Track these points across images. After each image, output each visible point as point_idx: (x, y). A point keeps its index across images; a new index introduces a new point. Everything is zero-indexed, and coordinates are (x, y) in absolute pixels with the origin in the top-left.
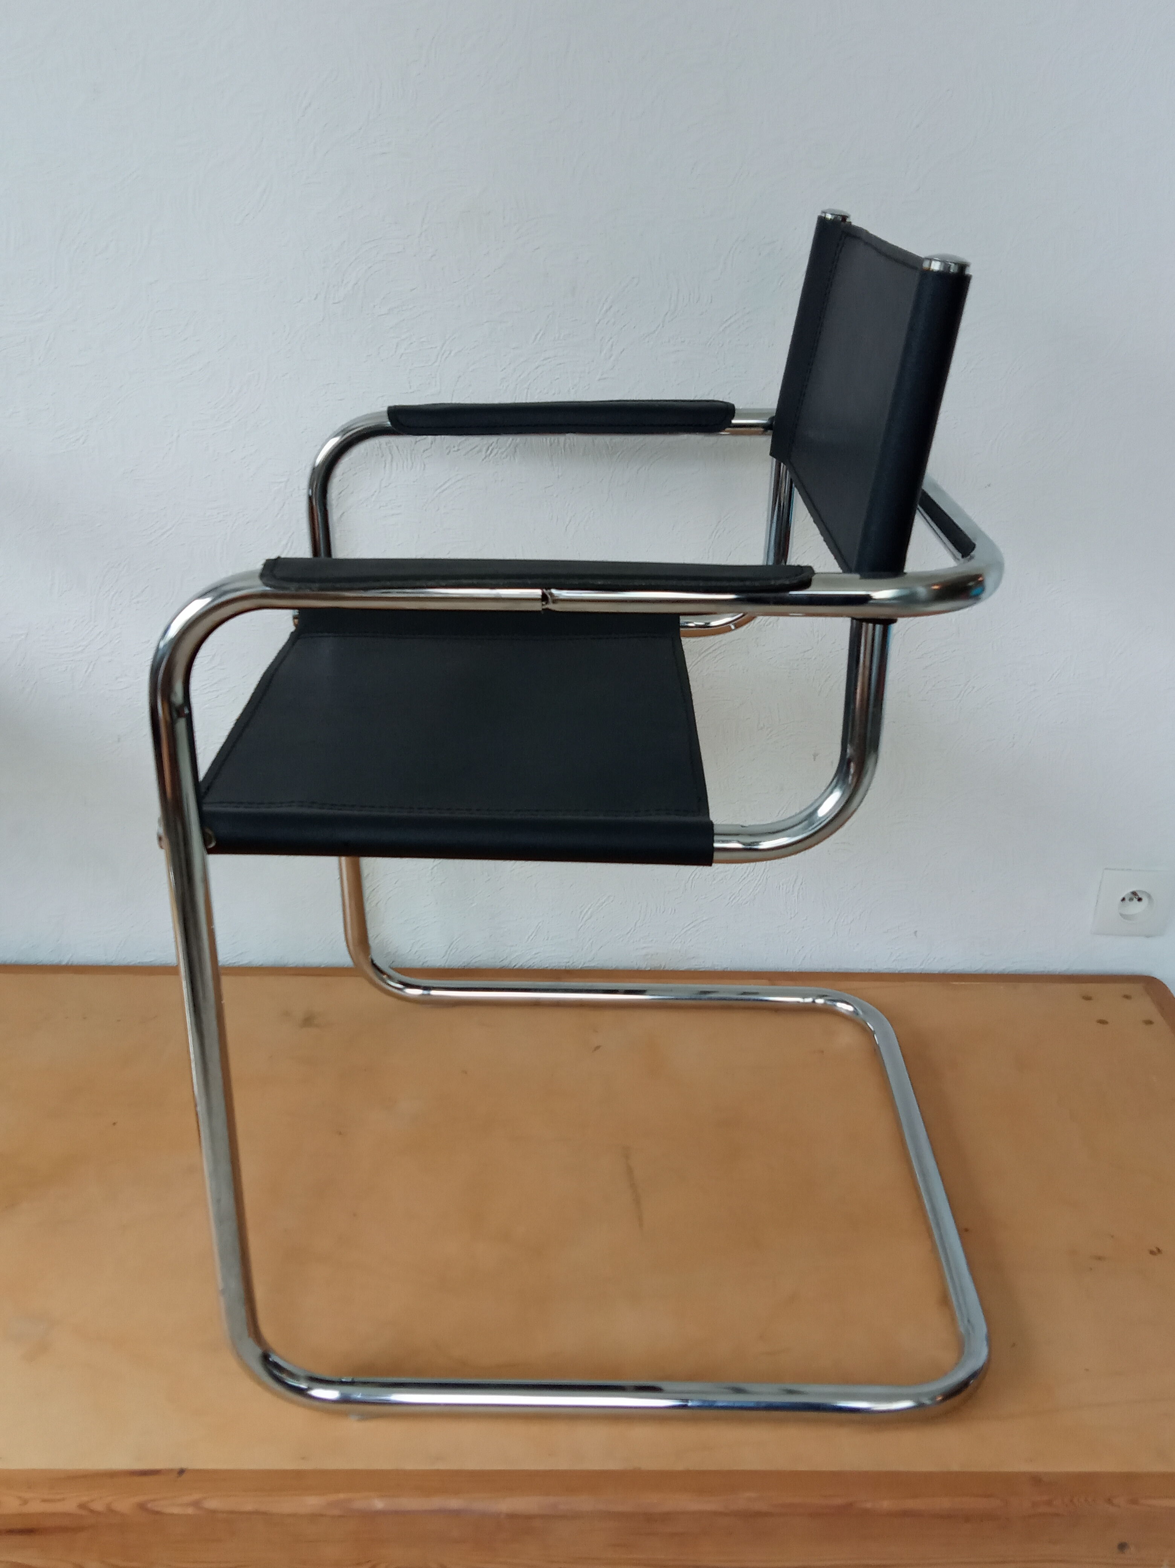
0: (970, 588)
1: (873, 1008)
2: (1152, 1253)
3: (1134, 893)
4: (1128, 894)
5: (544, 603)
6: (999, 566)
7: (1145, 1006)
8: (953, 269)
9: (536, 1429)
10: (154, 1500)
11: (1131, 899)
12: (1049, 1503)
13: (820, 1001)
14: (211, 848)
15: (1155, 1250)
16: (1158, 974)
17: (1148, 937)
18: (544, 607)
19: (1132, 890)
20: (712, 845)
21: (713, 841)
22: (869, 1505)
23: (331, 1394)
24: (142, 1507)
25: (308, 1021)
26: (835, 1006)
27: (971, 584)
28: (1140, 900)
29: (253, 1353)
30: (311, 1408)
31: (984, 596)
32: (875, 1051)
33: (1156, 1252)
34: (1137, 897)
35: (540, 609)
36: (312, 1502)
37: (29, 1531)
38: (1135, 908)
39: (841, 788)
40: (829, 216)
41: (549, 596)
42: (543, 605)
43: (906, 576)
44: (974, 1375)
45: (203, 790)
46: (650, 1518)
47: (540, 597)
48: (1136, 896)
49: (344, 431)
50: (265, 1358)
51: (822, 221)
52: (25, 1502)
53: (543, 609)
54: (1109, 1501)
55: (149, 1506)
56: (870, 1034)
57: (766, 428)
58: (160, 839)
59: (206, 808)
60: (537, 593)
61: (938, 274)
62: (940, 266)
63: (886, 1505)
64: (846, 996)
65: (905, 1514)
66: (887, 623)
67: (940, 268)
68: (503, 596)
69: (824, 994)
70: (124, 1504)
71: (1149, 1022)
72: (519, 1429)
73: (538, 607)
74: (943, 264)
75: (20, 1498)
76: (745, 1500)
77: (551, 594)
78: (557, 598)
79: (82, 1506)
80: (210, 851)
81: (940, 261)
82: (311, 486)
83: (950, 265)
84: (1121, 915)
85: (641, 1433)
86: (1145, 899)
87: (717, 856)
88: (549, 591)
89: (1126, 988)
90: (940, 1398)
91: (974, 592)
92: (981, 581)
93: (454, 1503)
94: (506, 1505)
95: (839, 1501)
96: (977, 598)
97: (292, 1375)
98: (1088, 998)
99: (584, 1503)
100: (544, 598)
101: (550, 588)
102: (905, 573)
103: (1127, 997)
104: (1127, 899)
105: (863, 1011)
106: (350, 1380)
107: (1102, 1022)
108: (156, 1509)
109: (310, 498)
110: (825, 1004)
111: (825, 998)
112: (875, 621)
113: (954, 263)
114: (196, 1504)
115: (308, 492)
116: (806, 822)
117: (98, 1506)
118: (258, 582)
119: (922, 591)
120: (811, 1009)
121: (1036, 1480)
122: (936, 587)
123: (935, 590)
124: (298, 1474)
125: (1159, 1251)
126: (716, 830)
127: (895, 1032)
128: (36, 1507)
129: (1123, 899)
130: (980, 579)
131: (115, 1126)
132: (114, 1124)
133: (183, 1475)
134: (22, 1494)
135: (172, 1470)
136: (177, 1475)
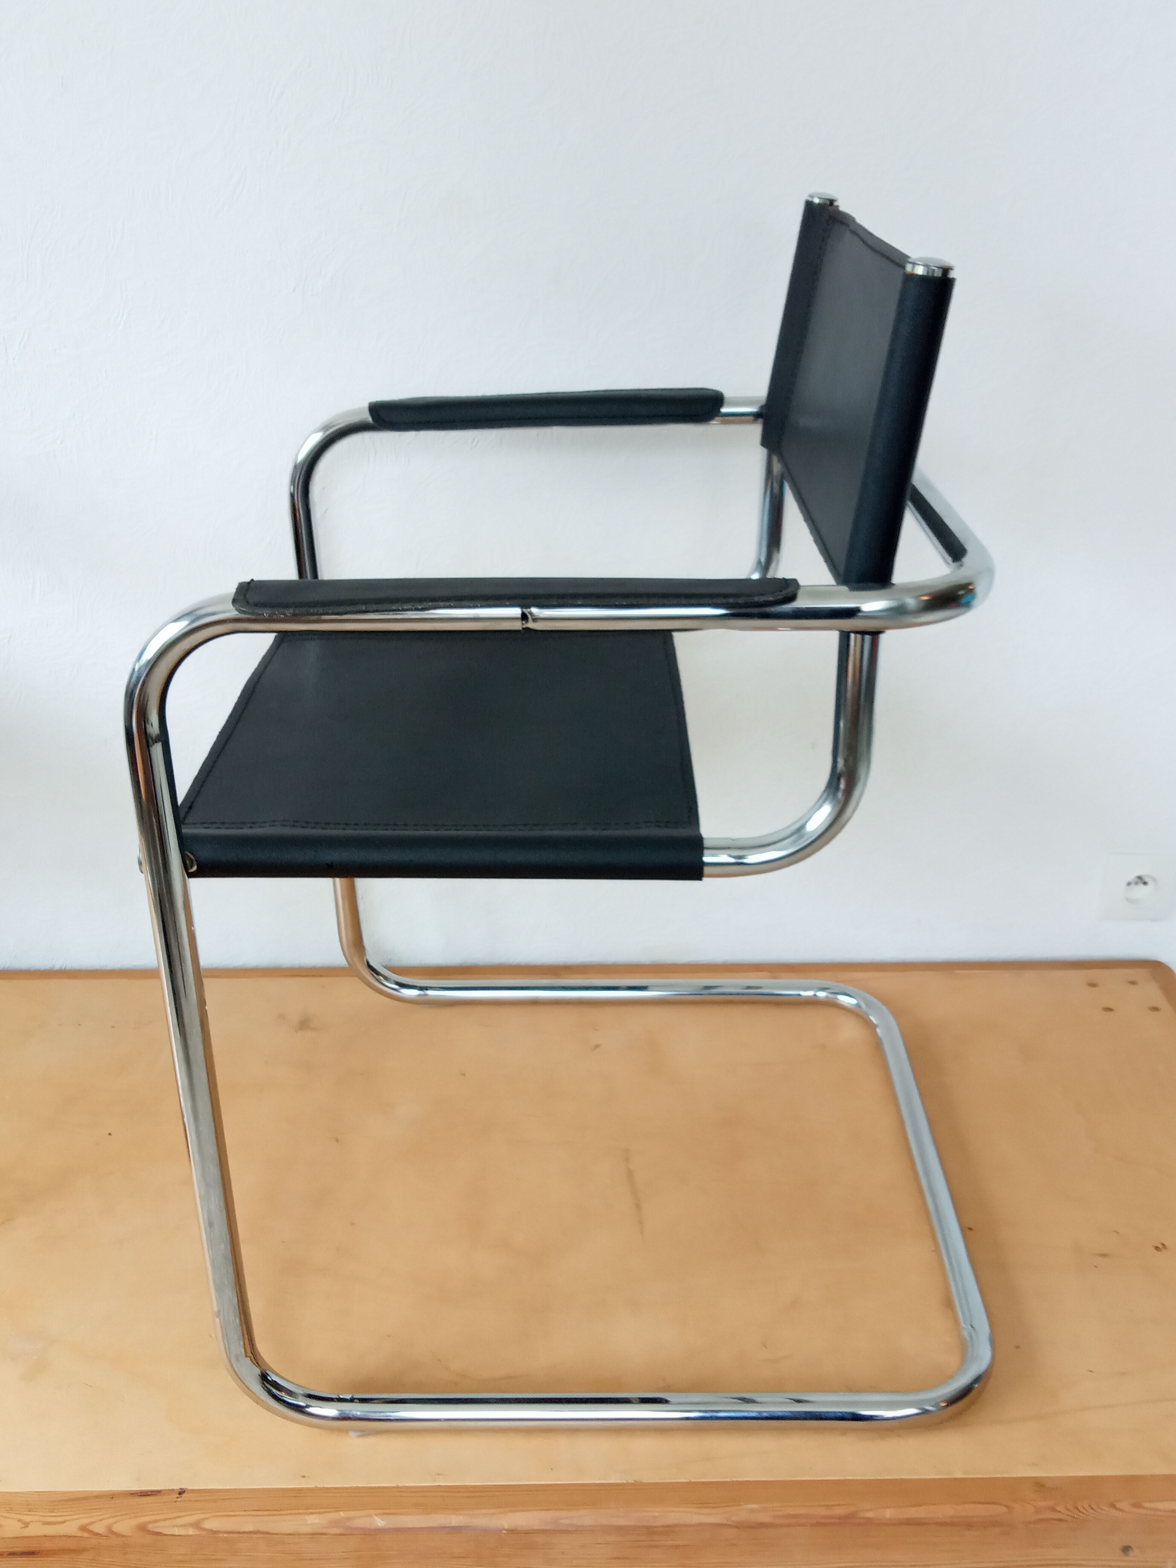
0: (962, 596)
1: (876, 1001)
2: (1157, 1248)
3: (1140, 878)
4: (1134, 878)
5: (524, 622)
6: (990, 571)
7: (1151, 992)
8: (938, 273)
9: (536, 1443)
10: (155, 1521)
11: (1136, 883)
12: (1054, 1510)
13: (822, 994)
14: (191, 873)
15: (1161, 1246)
16: (1163, 958)
17: (1154, 920)
18: (524, 626)
19: (1137, 875)
20: (701, 858)
21: (702, 855)
22: (870, 1515)
23: (330, 1411)
24: (142, 1528)
25: (304, 1024)
26: (837, 999)
27: (961, 592)
28: (1145, 883)
29: (251, 1373)
30: (310, 1425)
31: (975, 602)
32: (878, 1045)
33: (1161, 1248)
34: (1143, 881)
35: (521, 629)
36: (313, 1521)
37: (32, 1553)
38: (1140, 891)
39: (831, 803)
40: (816, 201)
41: (529, 616)
42: (523, 624)
43: (894, 587)
44: (978, 1379)
45: (182, 815)
46: (650, 1531)
47: (520, 616)
48: (1141, 880)
49: (325, 428)
50: (264, 1377)
51: (809, 205)
52: (26, 1525)
53: (523, 628)
54: (1113, 1506)
55: (150, 1527)
56: (872, 1027)
57: (757, 416)
58: (140, 863)
59: (185, 831)
60: (516, 612)
61: (922, 278)
62: (924, 270)
63: (889, 1513)
64: (849, 989)
65: (909, 1522)
66: (875, 634)
67: (923, 272)
68: (481, 616)
69: (827, 987)
70: (125, 1526)
71: (1155, 1009)
72: (519, 1443)
73: (518, 626)
74: (926, 268)
75: (19, 1521)
76: (746, 1512)
77: (531, 613)
78: (536, 617)
79: (83, 1528)
80: (191, 875)
81: (922, 265)
82: (293, 482)
83: (934, 270)
84: (1128, 900)
85: (644, 1445)
86: (1150, 882)
87: (707, 870)
88: (528, 610)
89: (1131, 973)
90: (943, 1404)
91: (964, 601)
92: (972, 589)
93: (455, 1520)
94: (507, 1520)
95: (840, 1511)
96: (968, 605)
97: (290, 1393)
98: (1093, 985)
99: (585, 1517)
100: (524, 617)
101: (529, 607)
102: (893, 584)
103: (1133, 983)
104: (1132, 884)
105: (866, 1005)
106: (348, 1397)
107: (1108, 1010)
108: (158, 1530)
109: (292, 496)
110: (827, 997)
111: (827, 990)
112: (863, 633)
113: (937, 267)
114: (196, 1525)
115: (290, 489)
116: (796, 836)
117: (99, 1528)
118: (230, 606)
119: (911, 602)
120: (813, 1002)
121: (1039, 1485)
122: (926, 598)
123: (924, 601)
124: (298, 1492)
125: (1164, 1246)
126: (706, 843)
127: (898, 1025)
128: (36, 1530)
129: (1129, 884)
130: (971, 587)
131: (110, 1136)
132: (110, 1134)
133: (183, 1495)
134: (23, 1517)
135: (173, 1490)
136: (178, 1496)
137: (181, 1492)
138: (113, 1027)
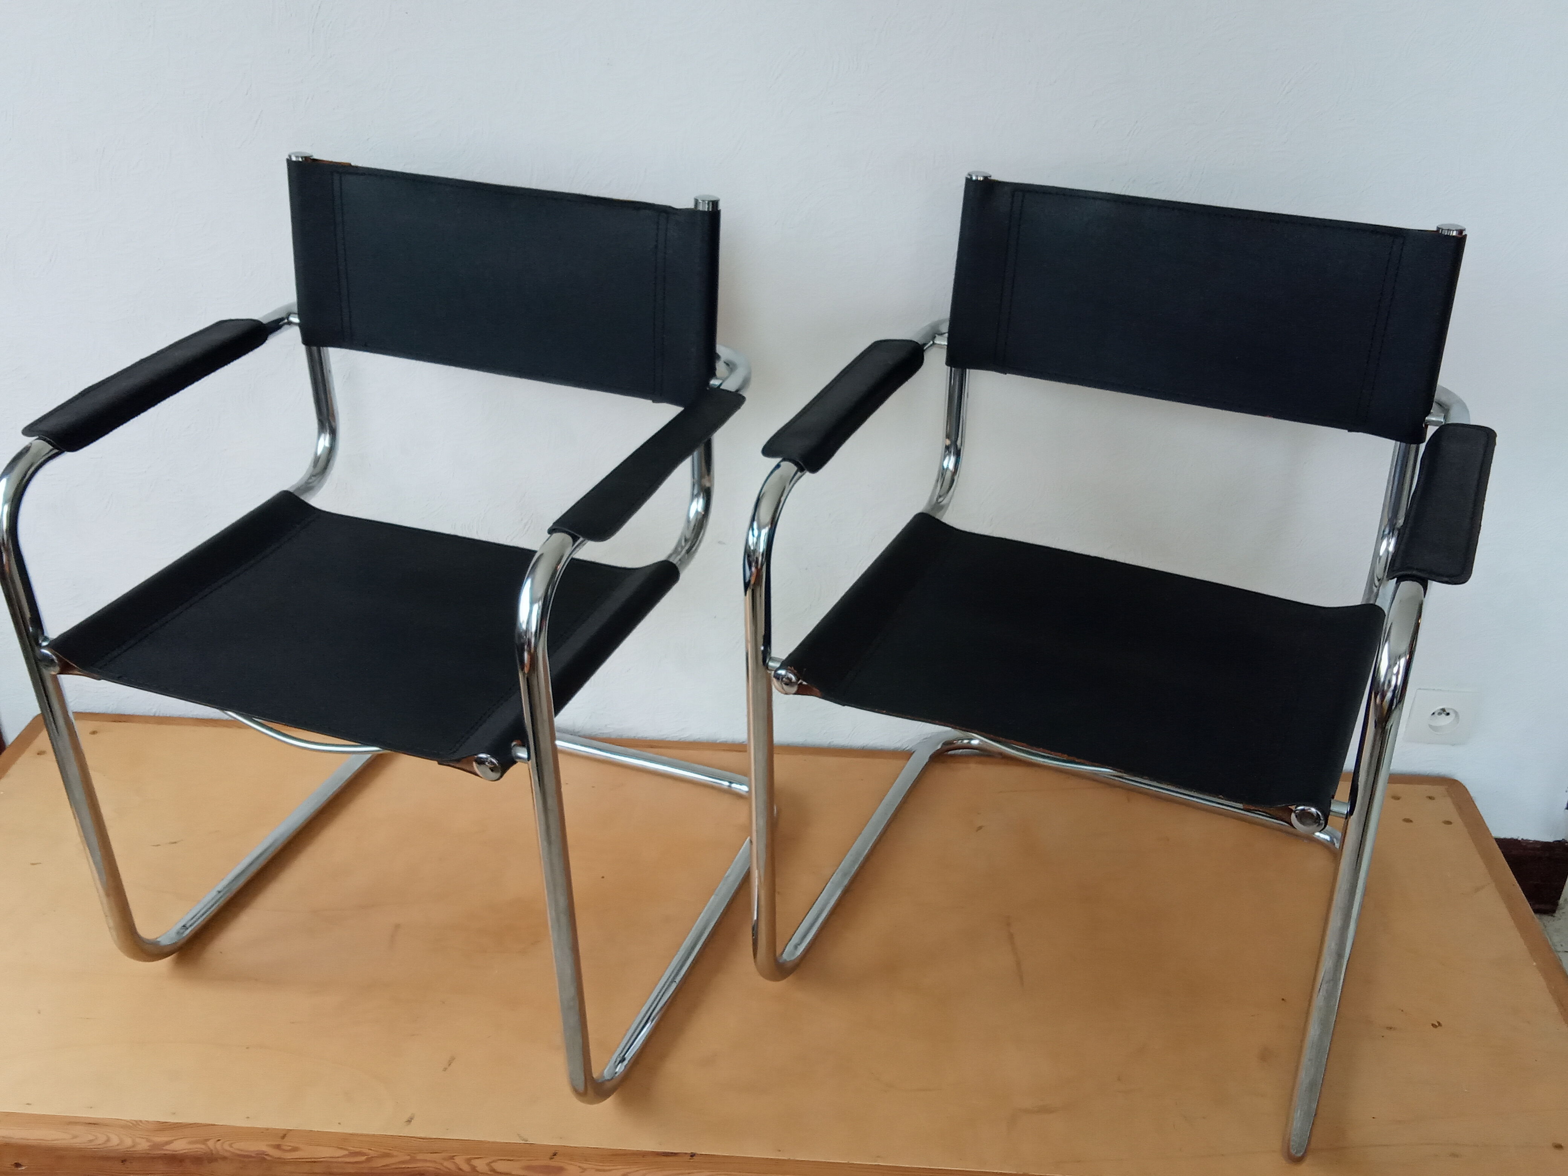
2: (1433, 1025)
3: (1444, 710)
4: (1438, 710)
7: (1446, 807)
11: (1440, 714)
15: (1436, 1023)
16: (1460, 776)
17: (1453, 745)
19: (1441, 707)
28: (1448, 714)
33: (1437, 1025)
38: (1444, 720)
48: (1444, 712)
71: (1449, 823)
84: (1430, 726)
86: (1452, 714)
89: (1430, 789)
98: (1397, 798)
103: (1430, 798)
104: (1436, 714)
107: (1408, 821)
124: (777, 1162)
125: (1439, 1024)
129: (1434, 713)
131: (603, 879)
132: (603, 877)
133: (694, 1157)
134: (581, 1165)
135: (686, 1153)
136: (691, 1158)
137: (693, 1155)
138: (593, 787)
